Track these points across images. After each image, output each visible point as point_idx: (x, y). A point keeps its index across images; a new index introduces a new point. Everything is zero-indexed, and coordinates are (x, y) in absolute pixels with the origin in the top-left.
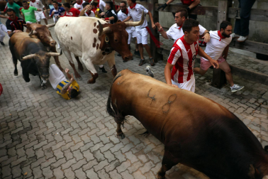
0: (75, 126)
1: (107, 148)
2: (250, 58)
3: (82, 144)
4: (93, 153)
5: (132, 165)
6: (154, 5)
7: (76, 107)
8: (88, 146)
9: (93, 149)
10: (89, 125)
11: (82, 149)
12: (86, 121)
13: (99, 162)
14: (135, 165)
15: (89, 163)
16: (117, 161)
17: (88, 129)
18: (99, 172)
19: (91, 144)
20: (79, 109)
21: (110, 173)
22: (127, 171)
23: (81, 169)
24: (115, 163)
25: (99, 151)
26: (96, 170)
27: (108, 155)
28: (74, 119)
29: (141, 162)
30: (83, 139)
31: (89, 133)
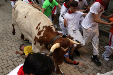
0: (5, 47)
1: (20, 60)
3: (8, 57)
4: (13, 62)
7: (7, 38)
8: (11, 58)
9: (13, 60)
10: (12, 48)
11: (8, 59)
12: (11, 46)
13: (15, 66)
15: (10, 66)
17: (12, 50)
19: (12, 57)
20: (8, 40)
23: (6, 68)
25: (16, 61)
28: (5, 44)
30: (9, 54)
31: (12, 52)
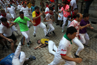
1: (39, 51)
5: (46, 57)
6: (57, 4)
13: (35, 55)
16: (41, 55)
19: (33, 50)
21: (39, 59)
25: (36, 52)
29: (49, 56)
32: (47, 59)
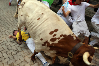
1: (14, 45)
2: (91, 11)
3: (2, 41)
4: (7, 46)
8: (5, 43)
9: (7, 44)
10: (6, 33)
11: (2, 44)
12: (5, 31)
13: (9, 50)
14: (25, 53)
15: (5, 50)
16: (17, 51)
17: (6, 35)
18: (8, 55)
19: (6, 42)
20: (2, 26)
21: (14, 56)
22: (22, 56)
23: (1, 52)
24: (16, 51)
25: (10, 45)
26: (7, 54)
27: (14, 48)
29: (29, 52)
30: (3, 39)
31: (6, 37)
32: (25, 57)
